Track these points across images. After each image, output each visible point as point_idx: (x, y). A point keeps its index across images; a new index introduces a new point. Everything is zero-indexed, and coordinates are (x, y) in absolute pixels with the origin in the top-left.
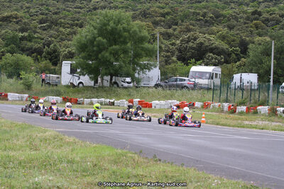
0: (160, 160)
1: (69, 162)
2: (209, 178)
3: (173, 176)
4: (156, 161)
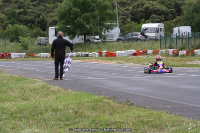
0: (133, 104)
1: (53, 110)
2: (183, 121)
3: (148, 121)
4: (129, 105)
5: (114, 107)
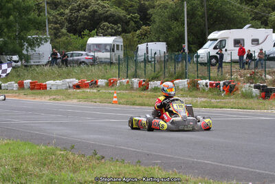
0: (103, 158)
4: (98, 159)
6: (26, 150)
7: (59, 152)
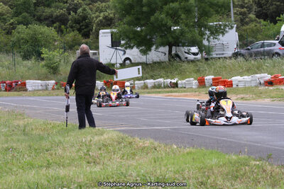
5: (274, 174)
6: (213, 160)
7: (253, 163)
